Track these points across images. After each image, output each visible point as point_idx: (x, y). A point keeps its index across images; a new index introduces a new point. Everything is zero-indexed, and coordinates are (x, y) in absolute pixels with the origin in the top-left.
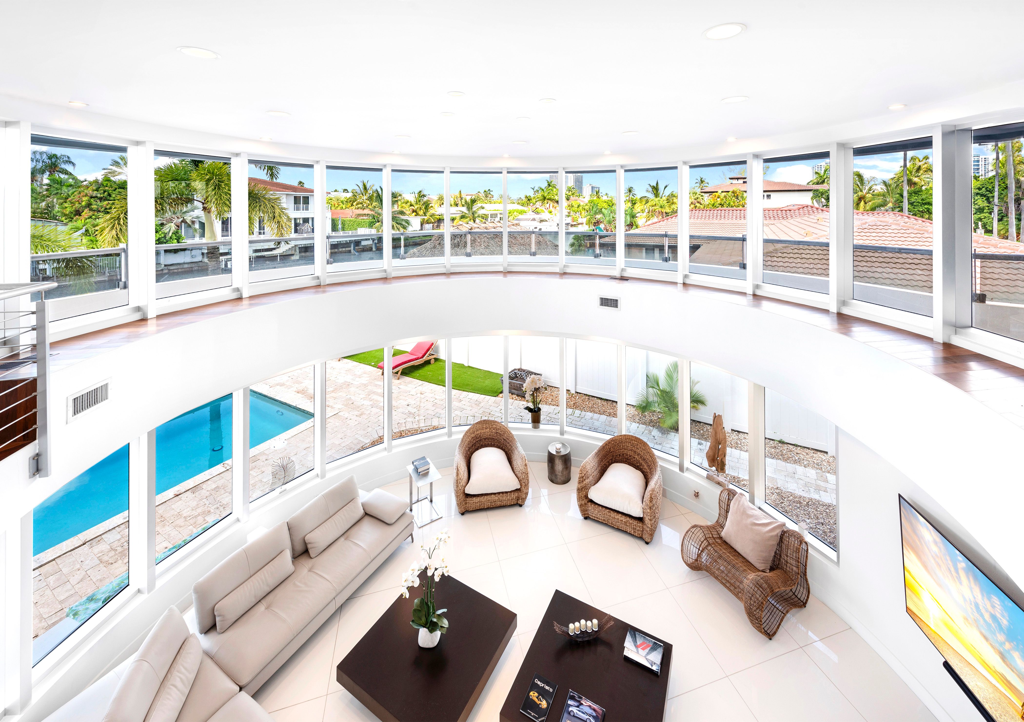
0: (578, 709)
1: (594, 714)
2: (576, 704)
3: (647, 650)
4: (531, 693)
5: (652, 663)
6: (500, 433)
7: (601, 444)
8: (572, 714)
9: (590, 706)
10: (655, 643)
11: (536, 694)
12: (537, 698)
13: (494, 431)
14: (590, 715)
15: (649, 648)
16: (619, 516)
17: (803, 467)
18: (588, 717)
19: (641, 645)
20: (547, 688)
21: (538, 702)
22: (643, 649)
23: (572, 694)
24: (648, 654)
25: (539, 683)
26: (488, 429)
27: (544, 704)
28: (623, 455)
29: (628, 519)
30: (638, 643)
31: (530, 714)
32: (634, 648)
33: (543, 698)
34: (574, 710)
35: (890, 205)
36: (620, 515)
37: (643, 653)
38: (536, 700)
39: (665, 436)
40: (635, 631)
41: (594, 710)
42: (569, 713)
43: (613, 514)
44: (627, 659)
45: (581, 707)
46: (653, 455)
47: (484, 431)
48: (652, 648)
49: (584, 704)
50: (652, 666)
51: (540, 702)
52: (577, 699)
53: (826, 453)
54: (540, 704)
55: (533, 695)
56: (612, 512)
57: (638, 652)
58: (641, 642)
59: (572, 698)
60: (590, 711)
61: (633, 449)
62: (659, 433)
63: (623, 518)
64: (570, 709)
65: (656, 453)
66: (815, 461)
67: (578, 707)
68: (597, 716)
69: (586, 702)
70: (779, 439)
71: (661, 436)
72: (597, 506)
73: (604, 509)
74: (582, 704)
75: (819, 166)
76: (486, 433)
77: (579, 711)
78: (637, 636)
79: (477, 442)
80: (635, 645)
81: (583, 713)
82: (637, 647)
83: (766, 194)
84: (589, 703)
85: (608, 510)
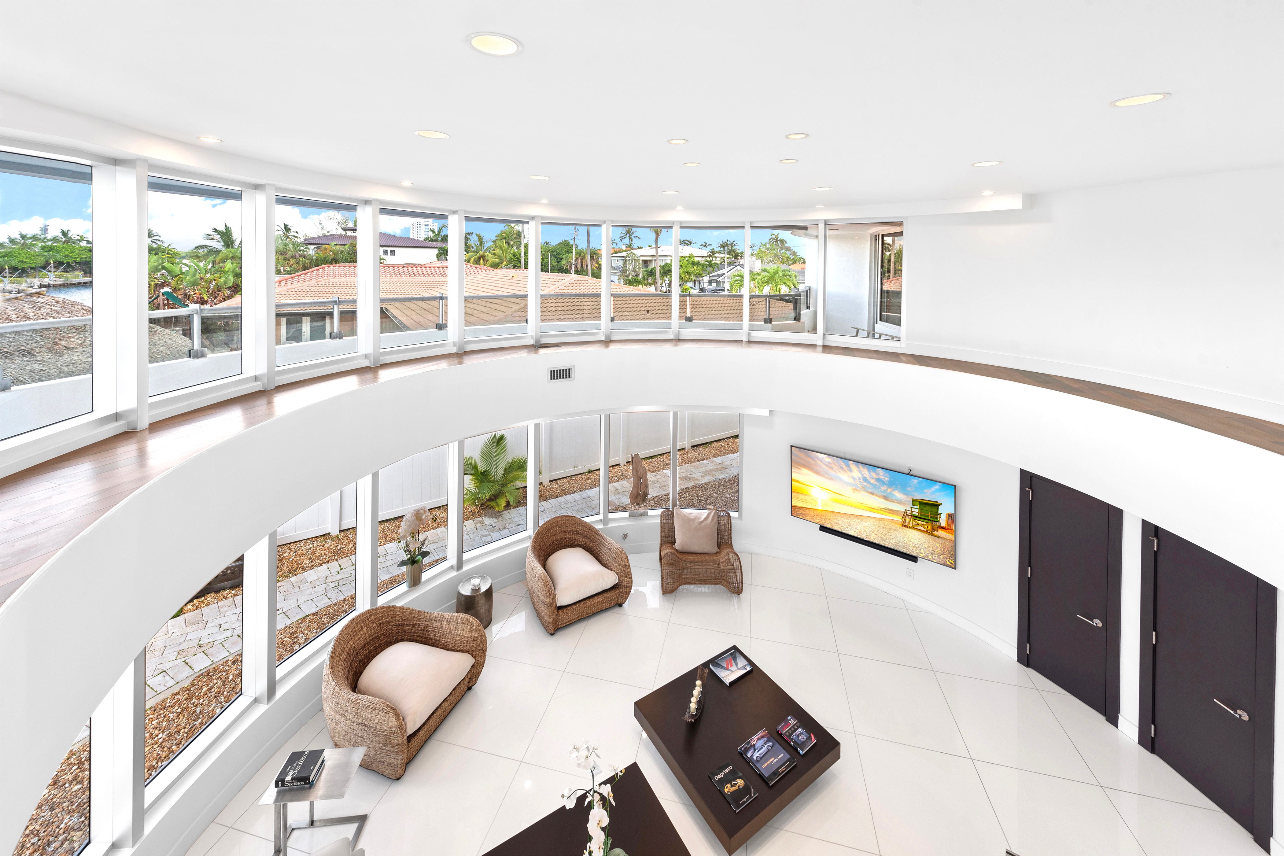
0: (757, 751)
1: (766, 739)
2: (752, 750)
3: (734, 664)
4: (726, 790)
5: (744, 668)
6: (386, 622)
7: (528, 544)
8: (759, 759)
9: (758, 739)
10: (730, 654)
11: (729, 785)
12: (732, 786)
13: (374, 625)
14: (765, 744)
15: (733, 661)
16: (596, 600)
17: (617, 483)
18: (766, 746)
19: (727, 664)
20: (727, 771)
21: (737, 788)
22: (731, 666)
23: (743, 749)
24: (737, 665)
25: (719, 776)
26: (365, 629)
27: (740, 782)
28: (553, 542)
29: (605, 595)
30: (725, 666)
31: (744, 803)
32: (728, 672)
33: (735, 781)
34: (756, 755)
35: (505, 263)
36: (596, 598)
37: (734, 668)
38: (734, 789)
39: (500, 518)
40: (714, 661)
41: (763, 737)
42: (758, 761)
43: (589, 603)
44: (732, 683)
45: (756, 747)
46: (586, 523)
47: (359, 636)
48: (733, 660)
49: (755, 743)
50: (746, 669)
51: (737, 786)
52: (748, 746)
53: (619, 465)
54: (738, 787)
55: (728, 789)
56: (586, 601)
57: (732, 671)
58: (725, 663)
59: (747, 750)
60: (761, 742)
61: (563, 530)
62: (491, 519)
63: (600, 598)
64: (755, 758)
65: (588, 520)
66: (620, 474)
67: (755, 750)
68: (767, 738)
69: (754, 740)
70: (587, 470)
71: (497, 520)
72: (569, 608)
73: (578, 605)
74: (754, 745)
75: (418, 224)
76: (363, 636)
77: (759, 751)
78: (719, 662)
79: (352, 661)
80: (725, 669)
81: (761, 749)
82: (727, 669)
83: (382, 249)
84: (755, 737)
85: (582, 603)
